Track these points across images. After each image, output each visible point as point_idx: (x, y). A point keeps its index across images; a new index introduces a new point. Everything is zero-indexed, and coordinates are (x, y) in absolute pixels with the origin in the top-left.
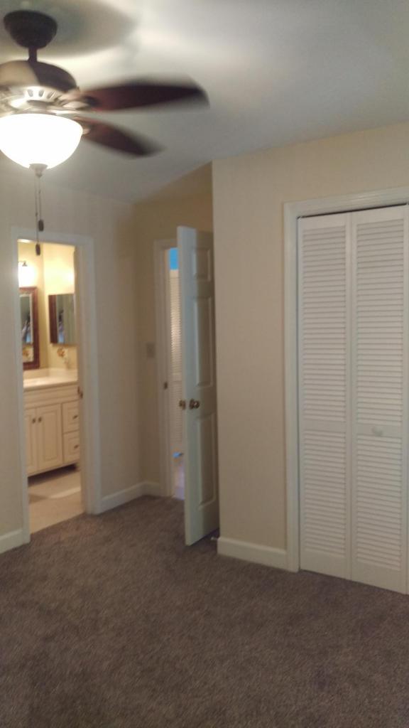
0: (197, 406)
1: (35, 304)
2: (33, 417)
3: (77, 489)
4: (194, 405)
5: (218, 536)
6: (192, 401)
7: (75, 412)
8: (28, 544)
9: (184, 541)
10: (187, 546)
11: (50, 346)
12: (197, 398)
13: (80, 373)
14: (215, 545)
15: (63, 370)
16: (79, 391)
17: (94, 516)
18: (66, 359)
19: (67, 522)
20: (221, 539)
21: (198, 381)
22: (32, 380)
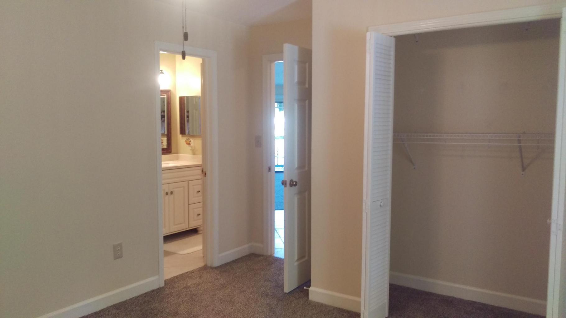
0: (295, 185)
1: (169, 103)
2: (167, 190)
3: (200, 247)
4: (293, 184)
5: (309, 286)
6: (291, 181)
7: (199, 188)
8: (163, 287)
9: (283, 290)
10: (286, 293)
11: (180, 136)
12: (295, 179)
13: (204, 158)
14: (307, 293)
15: (189, 156)
16: (202, 171)
17: (212, 268)
18: (192, 147)
19: (192, 272)
20: (311, 289)
21: (296, 166)
22: (167, 162)
